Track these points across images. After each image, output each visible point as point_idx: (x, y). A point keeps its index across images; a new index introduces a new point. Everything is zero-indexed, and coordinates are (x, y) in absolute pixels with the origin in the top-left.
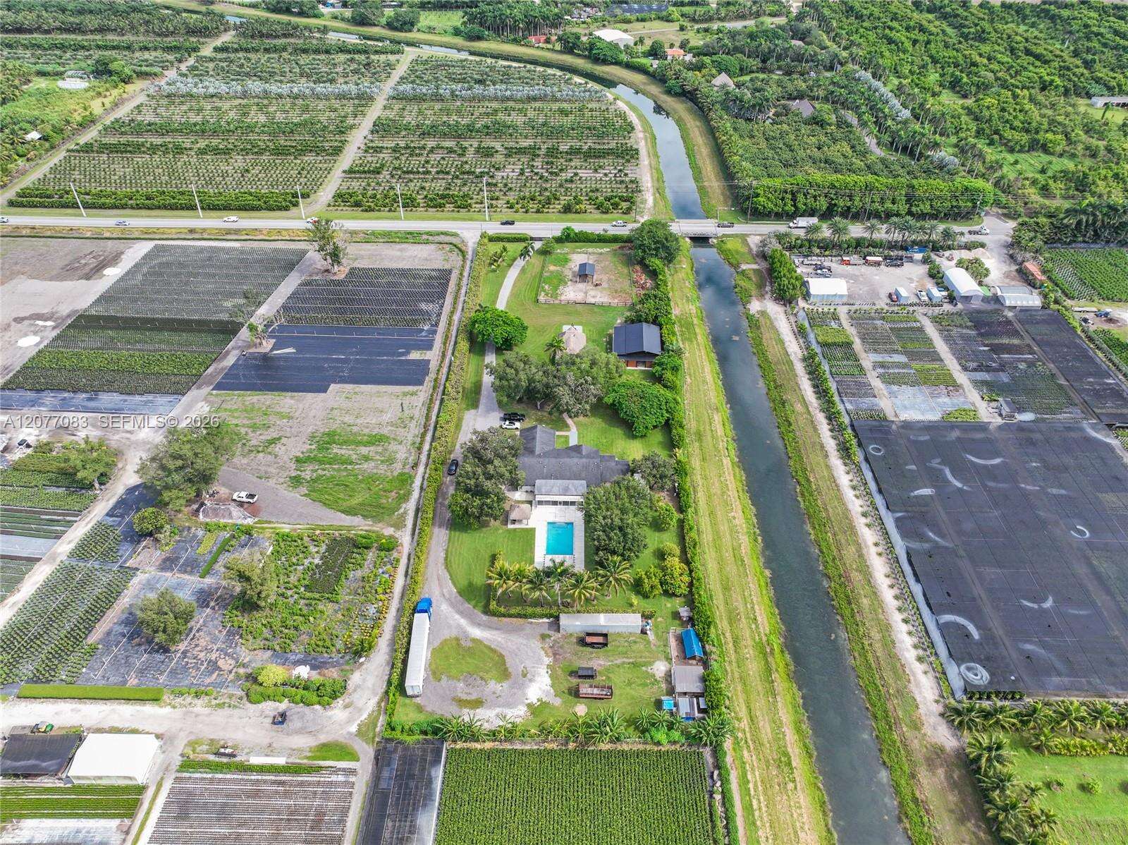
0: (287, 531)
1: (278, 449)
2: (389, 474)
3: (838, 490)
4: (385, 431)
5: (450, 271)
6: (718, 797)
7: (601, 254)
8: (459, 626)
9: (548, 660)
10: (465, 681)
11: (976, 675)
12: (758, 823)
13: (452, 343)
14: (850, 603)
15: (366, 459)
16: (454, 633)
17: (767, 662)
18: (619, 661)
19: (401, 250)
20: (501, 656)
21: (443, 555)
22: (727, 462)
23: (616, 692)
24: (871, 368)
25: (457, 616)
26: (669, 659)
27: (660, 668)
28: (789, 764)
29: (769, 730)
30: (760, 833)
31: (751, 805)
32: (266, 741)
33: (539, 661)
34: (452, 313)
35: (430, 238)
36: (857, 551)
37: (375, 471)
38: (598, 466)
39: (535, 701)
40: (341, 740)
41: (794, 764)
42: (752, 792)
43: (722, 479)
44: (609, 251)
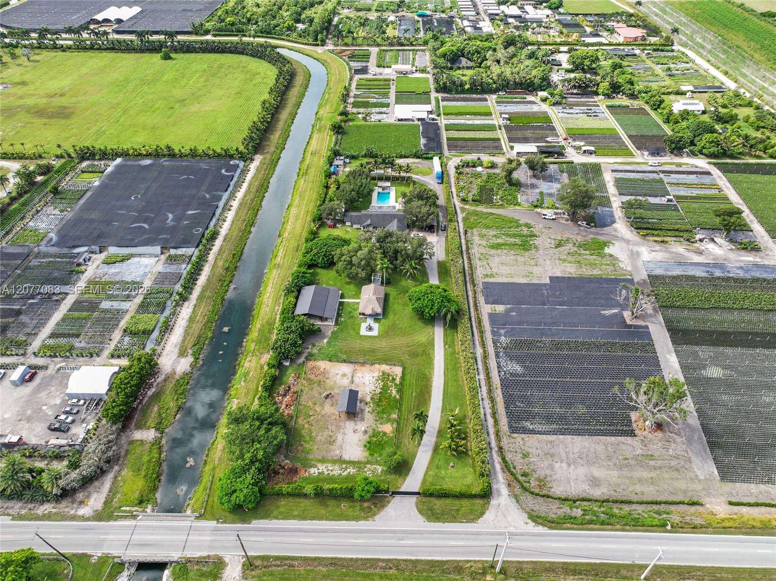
0: (516, 207)
2: (479, 229)
3: (234, 220)
4: (493, 252)
8: (424, 178)
13: (473, 319)
15: (496, 236)
24: (139, 295)
32: (481, 157)
37: (488, 231)
40: (456, 157)
43: (293, 227)
44: (311, 466)
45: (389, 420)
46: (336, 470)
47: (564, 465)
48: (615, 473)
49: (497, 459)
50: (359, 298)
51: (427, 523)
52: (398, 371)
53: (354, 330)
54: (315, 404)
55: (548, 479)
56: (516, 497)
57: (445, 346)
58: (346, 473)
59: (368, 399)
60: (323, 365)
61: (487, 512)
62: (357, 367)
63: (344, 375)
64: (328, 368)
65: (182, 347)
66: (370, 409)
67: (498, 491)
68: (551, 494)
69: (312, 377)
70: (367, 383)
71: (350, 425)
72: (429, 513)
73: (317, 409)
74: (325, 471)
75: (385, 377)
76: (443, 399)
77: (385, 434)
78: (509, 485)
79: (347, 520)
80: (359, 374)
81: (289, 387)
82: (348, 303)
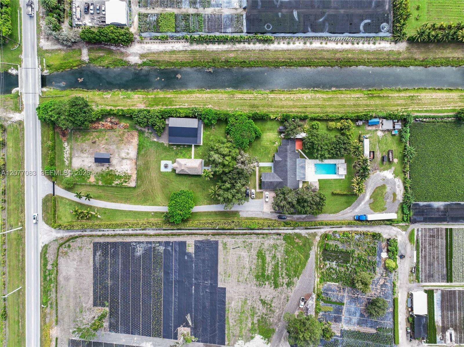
0: (319, 279)
1: (268, 299)
2: (284, 245)
3: (290, 50)
4: (254, 253)
6: (424, 120)
7: (71, 148)
8: (365, 204)
9: (378, 172)
10: (386, 199)
11: (385, 27)
12: (431, 109)
13: (179, 231)
14: (349, 61)
15: (274, 257)
16: (368, 205)
17: (376, 97)
18: (378, 148)
19: (68, 280)
20: (377, 188)
21: (331, 215)
22: (272, 96)
23: (389, 149)
24: (196, 10)
25: (361, 205)
26: (376, 130)
27: (380, 134)
28: (412, 96)
29: (401, 101)
30: (433, 109)
31: (426, 110)
32: (409, 259)
33: (378, 175)
34: (146, 235)
35: (50, 263)
36: (325, 52)
37: (282, 252)
38: (290, 153)
39: (393, 176)
40: (408, 236)
41: (412, 95)
42: (422, 109)
43: (283, 99)
44: (68, 143)
45: (97, 180)
46: (66, 155)
47: (75, 266)
48: (72, 290)
49: (77, 234)
50: (195, 158)
51: (42, 199)
52: (133, 184)
53: (165, 156)
54: (106, 140)
55: (67, 257)
56: (56, 240)
57: (153, 212)
58: (65, 160)
59: (111, 168)
60: (135, 141)
61: (48, 226)
62: (134, 161)
63: (128, 154)
64: (133, 144)
65: (148, 54)
66: (104, 170)
67: (59, 232)
68: (59, 257)
69: (126, 135)
70: (122, 167)
71: (93, 160)
72: (47, 200)
73: (103, 141)
74: (66, 150)
75: (127, 177)
76: (112, 209)
77: (89, 178)
78: (62, 238)
79: (42, 162)
80: (129, 162)
81: (116, 124)
82: (191, 150)
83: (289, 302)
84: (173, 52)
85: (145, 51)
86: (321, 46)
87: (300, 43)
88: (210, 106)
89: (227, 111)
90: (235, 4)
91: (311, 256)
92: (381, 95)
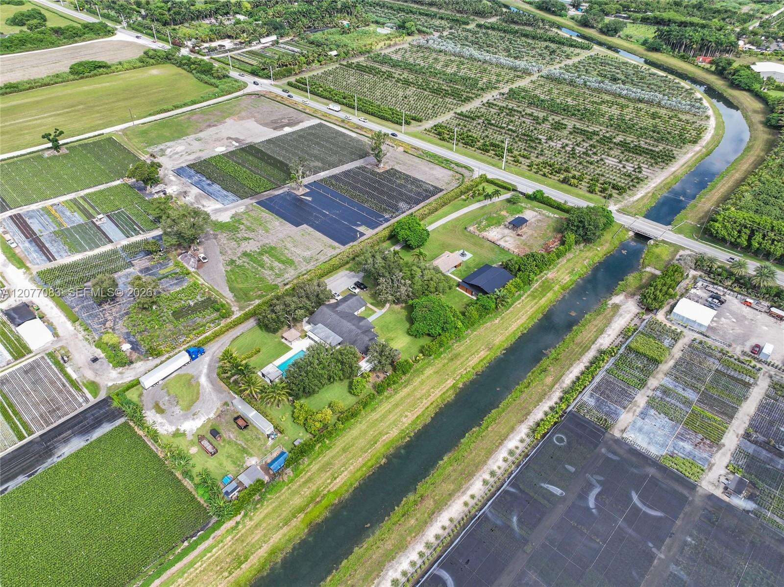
1: (244, 243)
3: (498, 447)
5: (441, 190)
6: (186, 544)
7: (549, 217)
9: (212, 416)
10: (170, 398)
12: (186, 575)
14: (403, 516)
15: (272, 269)
16: (195, 374)
17: (308, 505)
18: (239, 442)
19: (430, 169)
20: (198, 398)
21: (239, 334)
22: (450, 382)
23: (217, 455)
25: (206, 367)
26: (262, 461)
28: (241, 563)
29: (256, 538)
30: (180, 580)
31: (195, 564)
33: (208, 414)
35: (456, 167)
36: (453, 490)
39: (182, 430)
41: (243, 566)
42: (205, 558)
43: (432, 390)
44: (556, 218)
47: (437, 176)
48: (420, 167)
53: (474, 260)
54: (536, 238)
55: (450, 176)
58: (541, 210)
59: (502, 226)
62: (494, 241)
63: (506, 241)
64: (513, 249)
65: (616, 312)
68: (455, 173)
69: (527, 249)
70: (496, 233)
73: (537, 235)
74: (550, 214)
75: (481, 230)
76: (460, 209)
77: (507, 212)
80: (497, 238)
82: (459, 278)
83: (218, 253)
84: (601, 331)
85: (621, 311)
86: (469, 493)
87: (499, 468)
88: (497, 321)
89: (474, 330)
90: (633, 436)
91: (229, 292)
92: (302, 516)
